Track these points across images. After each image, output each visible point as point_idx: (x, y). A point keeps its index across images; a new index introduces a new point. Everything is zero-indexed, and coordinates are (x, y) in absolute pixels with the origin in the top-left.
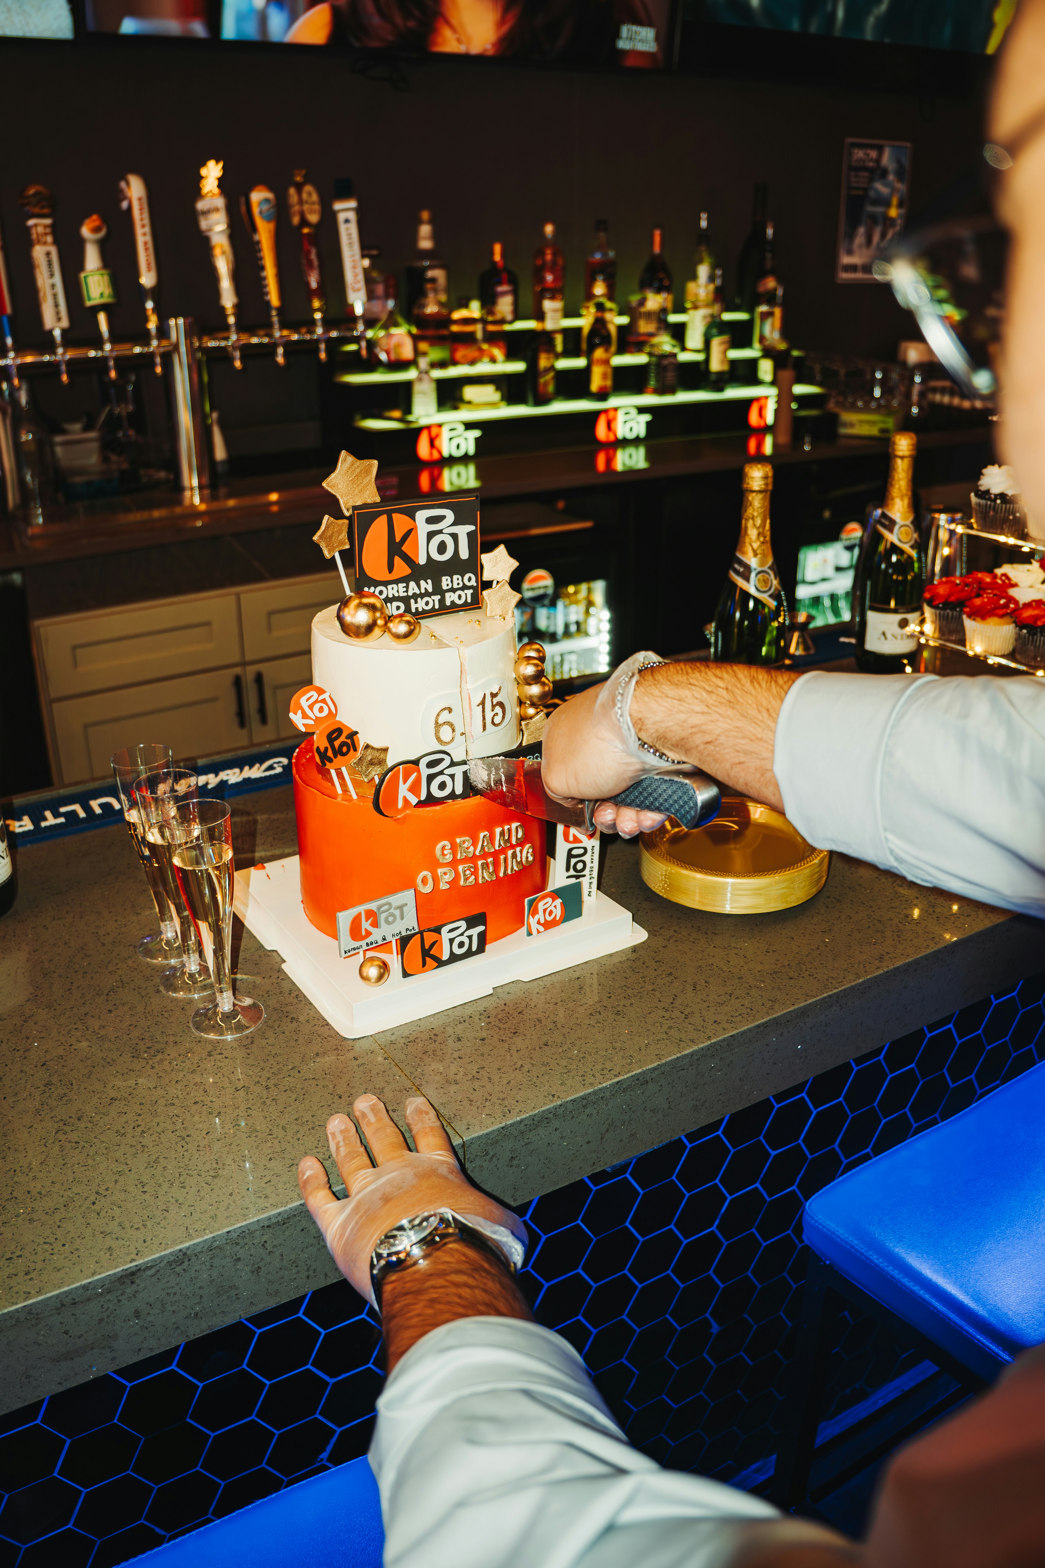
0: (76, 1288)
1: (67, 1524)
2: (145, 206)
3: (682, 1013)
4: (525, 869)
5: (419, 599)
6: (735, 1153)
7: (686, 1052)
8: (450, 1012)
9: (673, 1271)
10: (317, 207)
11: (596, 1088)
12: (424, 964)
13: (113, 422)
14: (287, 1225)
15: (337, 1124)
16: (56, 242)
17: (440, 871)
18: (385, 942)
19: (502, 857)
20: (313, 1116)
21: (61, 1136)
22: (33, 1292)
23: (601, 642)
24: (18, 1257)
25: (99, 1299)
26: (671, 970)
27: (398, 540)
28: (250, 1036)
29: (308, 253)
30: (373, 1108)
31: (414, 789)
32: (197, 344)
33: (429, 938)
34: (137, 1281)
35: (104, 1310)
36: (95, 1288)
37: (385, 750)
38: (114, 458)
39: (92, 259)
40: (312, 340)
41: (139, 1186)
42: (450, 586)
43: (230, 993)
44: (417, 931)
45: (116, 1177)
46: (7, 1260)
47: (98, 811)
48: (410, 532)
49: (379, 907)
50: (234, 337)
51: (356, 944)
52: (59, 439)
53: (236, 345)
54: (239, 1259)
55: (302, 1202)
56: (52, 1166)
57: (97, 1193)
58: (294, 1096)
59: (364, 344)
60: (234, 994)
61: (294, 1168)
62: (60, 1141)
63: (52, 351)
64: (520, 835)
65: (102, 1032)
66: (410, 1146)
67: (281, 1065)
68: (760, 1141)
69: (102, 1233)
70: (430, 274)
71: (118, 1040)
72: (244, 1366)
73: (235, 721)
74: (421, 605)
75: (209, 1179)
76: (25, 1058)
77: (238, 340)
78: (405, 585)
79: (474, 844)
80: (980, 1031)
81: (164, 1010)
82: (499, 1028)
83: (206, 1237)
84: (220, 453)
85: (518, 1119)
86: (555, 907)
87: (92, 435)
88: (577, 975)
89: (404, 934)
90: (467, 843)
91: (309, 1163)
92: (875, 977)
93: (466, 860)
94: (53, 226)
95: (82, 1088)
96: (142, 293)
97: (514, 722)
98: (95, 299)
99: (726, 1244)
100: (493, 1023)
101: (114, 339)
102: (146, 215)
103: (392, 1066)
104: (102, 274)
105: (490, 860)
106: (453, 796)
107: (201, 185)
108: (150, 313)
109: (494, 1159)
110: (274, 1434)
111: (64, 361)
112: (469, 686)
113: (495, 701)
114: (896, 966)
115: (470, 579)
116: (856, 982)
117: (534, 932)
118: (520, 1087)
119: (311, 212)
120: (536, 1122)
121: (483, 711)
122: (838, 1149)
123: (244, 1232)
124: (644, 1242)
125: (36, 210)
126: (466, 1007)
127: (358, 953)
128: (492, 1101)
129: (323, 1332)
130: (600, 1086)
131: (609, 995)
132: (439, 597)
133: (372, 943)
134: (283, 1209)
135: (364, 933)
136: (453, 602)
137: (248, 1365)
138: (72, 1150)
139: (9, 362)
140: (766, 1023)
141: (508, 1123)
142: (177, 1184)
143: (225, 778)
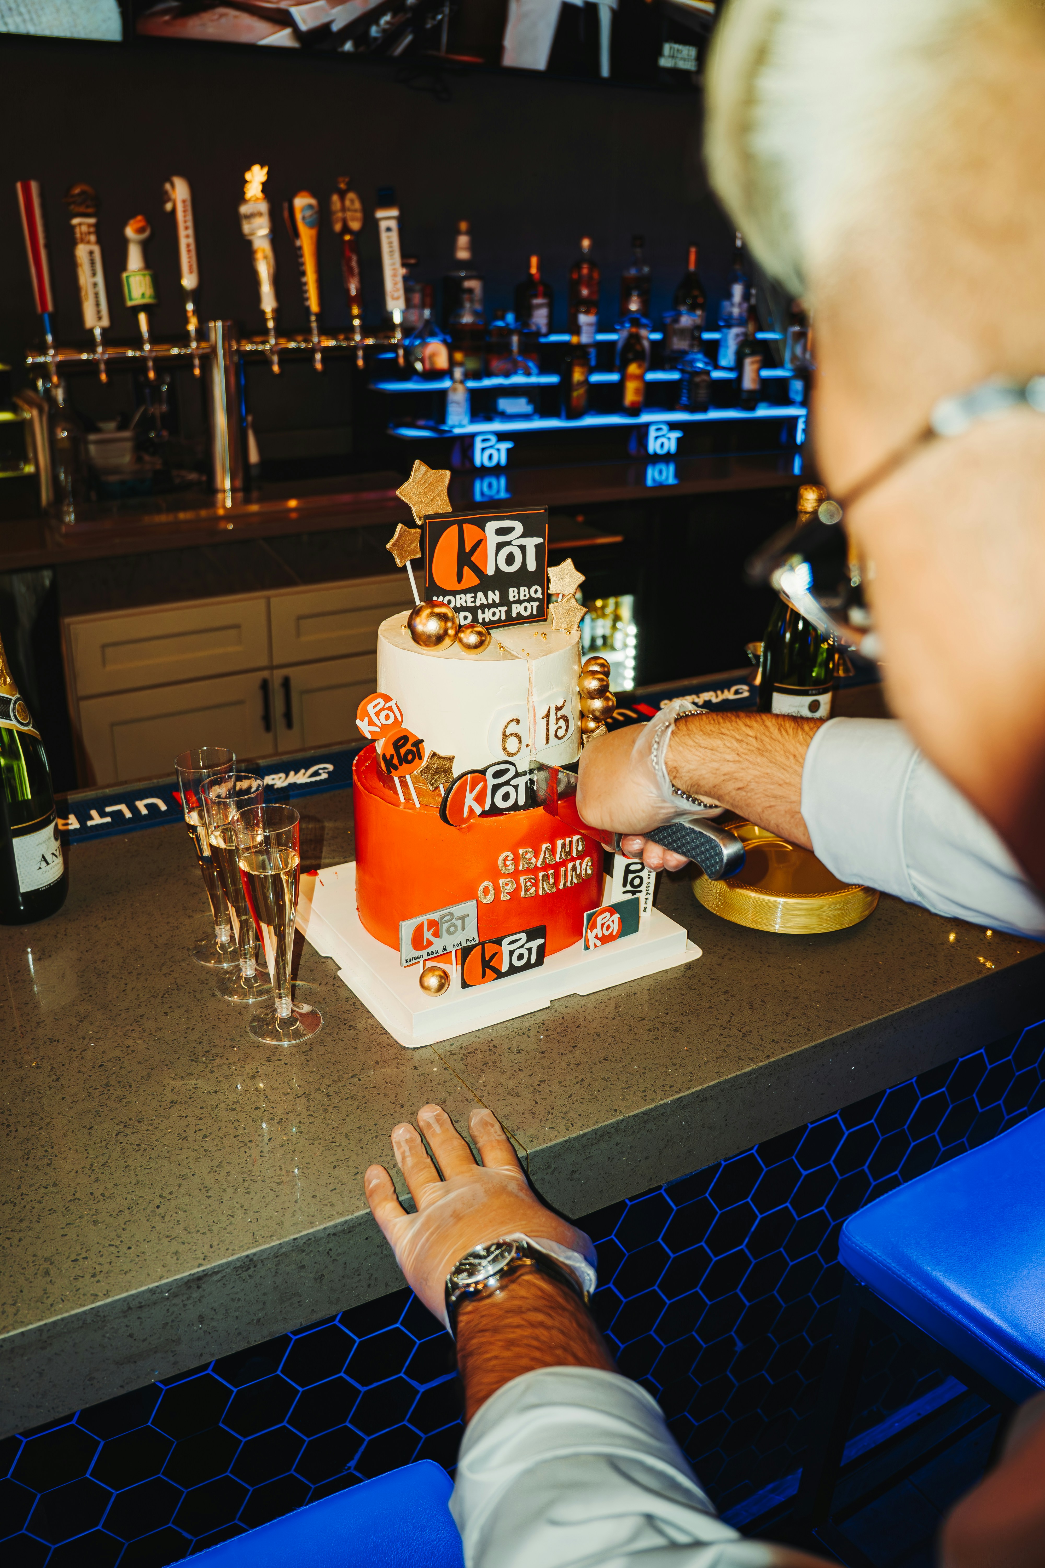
0: (144, 1292)
1: (97, 1526)
2: (189, 208)
3: (740, 1031)
4: (584, 883)
5: (486, 610)
6: (767, 1172)
7: (746, 1070)
8: (508, 1024)
9: (701, 1288)
10: (359, 215)
11: (658, 1104)
12: (484, 976)
13: (147, 423)
14: (352, 1234)
15: (401, 1134)
16: (99, 242)
17: (501, 882)
18: (445, 952)
19: (562, 869)
20: (375, 1125)
21: (121, 1138)
22: (100, 1294)
23: (627, 657)
24: (83, 1258)
25: (165, 1303)
26: (727, 988)
27: (467, 550)
28: (309, 1042)
29: (349, 260)
30: (438, 1119)
31: (480, 799)
32: (235, 347)
33: (490, 949)
34: (204, 1286)
35: (169, 1314)
36: (162, 1292)
37: (451, 759)
38: (147, 458)
39: (135, 259)
40: (348, 348)
41: (204, 1190)
42: (517, 598)
43: (289, 999)
44: (477, 942)
45: (179, 1181)
46: (73, 1261)
47: (144, 811)
48: (479, 543)
49: (442, 918)
50: (273, 341)
51: (417, 953)
52: (92, 437)
53: (274, 349)
54: (303, 1267)
55: (368, 1210)
56: (113, 1168)
57: (161, 1196)
58: (357, 1104)
59: (401, 352)
60: (293, 1000)
61: (358, 1177)
62: (121, 1143)
63: (92, 349)
64: (580, 848)
65: (159, 1034)
66: (476, 1158)
67: (341, 1073)
68: (792, 1160)
69: (167, 1237)
70: (468, 284)
71: (176, 1043)
72: (279, 1372)
73: (260, 724)
74: (488, 615)
75: (274, 1186)
76: (82, 1058)
77: (276, 344)
78: (473, 595)
79: (536, 856)
80: (1010, 1057)
81: (221, 1014)
82: (559, 1042)
83: (273, 1244)
84: (254, 457)
85: (581, 1132)
86: (613, 921)
87: (127, 434)
88: (632, 990)
89: (464, 944)
90: (529, 854)
91: (375, 1172)
92: (929, 1001)
93: (528, 871)
94: (96, 225)
95: (141, 1091)
96: (183, 295)
97: (576, 736)
98: (136, 299)
99: (754, 1262)
100: (552, 1037)
101: (155, 339)
102: (190, 217)
103: (452, 1076)
104: (144, 275)
105: (551, 872)
106: (515, 807)
107: (245, 190)
108: (190, 314)
109: (556, 1173)
110: (305, 1441)
111: (103, 360)
112: (535, 698)
113: (559, 714)
114: (949, 990)
115: (536, 591)
116: (910, 1006)
117: (592, 946)
118: (581, 1100)
119: (353, 219)
120: (598, 1137)
121: (548, 724)
122: (867, 1171)
123: (309, 1239)
124: (675, 1258)
125: (82, 209)
126: (524, 1019)
127: (419, 962)
128: (554, 1114)
129: (358, 1340)
130: (662, 1102)
131: (667, 1012)
132: (505, 608)
133: (432, 953)
134: (350, 1217)
135: (425, 943)
136: (519, 613)
137: (282, 1372)
138: (134, 1152)
139: (49, 359)
140: (823, 1043)
141: (571, 1136)
142: (241, 1190)
143: (271, 783)
